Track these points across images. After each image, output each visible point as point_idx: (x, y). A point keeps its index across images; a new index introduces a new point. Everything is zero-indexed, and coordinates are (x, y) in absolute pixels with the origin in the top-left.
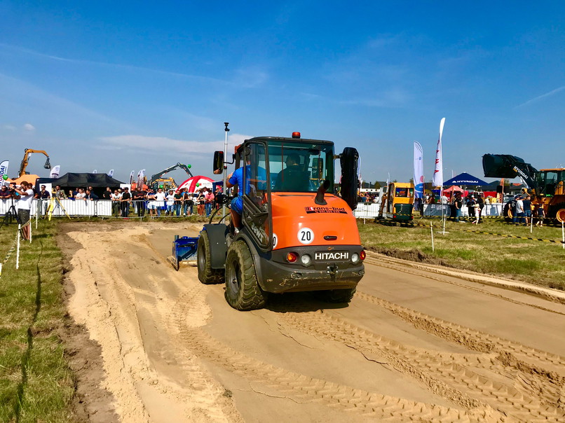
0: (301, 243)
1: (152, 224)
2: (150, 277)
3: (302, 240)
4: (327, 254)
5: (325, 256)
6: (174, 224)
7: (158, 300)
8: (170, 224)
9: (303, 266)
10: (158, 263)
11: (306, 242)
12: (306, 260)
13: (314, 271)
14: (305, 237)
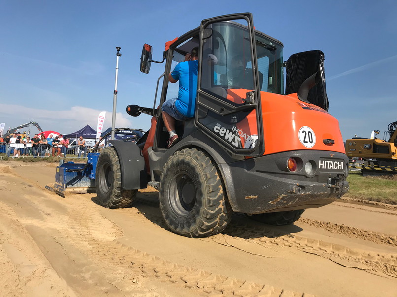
0: (303, 146)
1: (12, 162)
2: (27, 197)
3: (305, 142)
4: (328, 162)
5: (327, 163)
6: (33, 163)
7: (46, 216)
8: (29, 163)
9: (306, 176)
10: (30, 186)
11: (309, 145)
12: (308, 169)
13: (316, 184)
14: (307, 139)
